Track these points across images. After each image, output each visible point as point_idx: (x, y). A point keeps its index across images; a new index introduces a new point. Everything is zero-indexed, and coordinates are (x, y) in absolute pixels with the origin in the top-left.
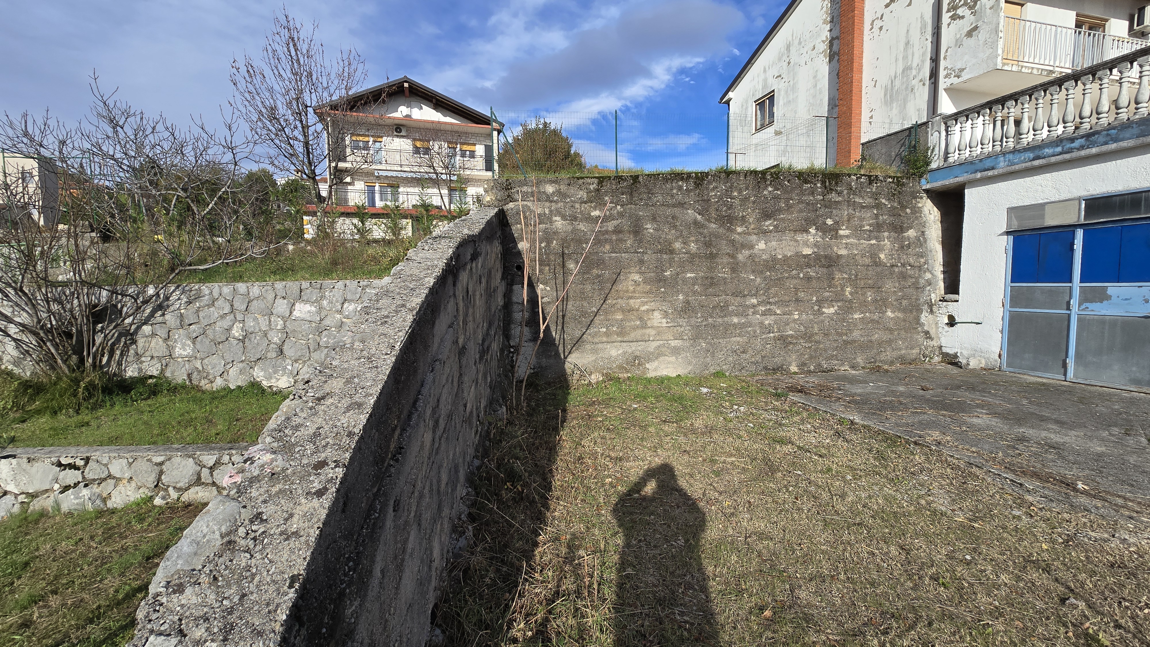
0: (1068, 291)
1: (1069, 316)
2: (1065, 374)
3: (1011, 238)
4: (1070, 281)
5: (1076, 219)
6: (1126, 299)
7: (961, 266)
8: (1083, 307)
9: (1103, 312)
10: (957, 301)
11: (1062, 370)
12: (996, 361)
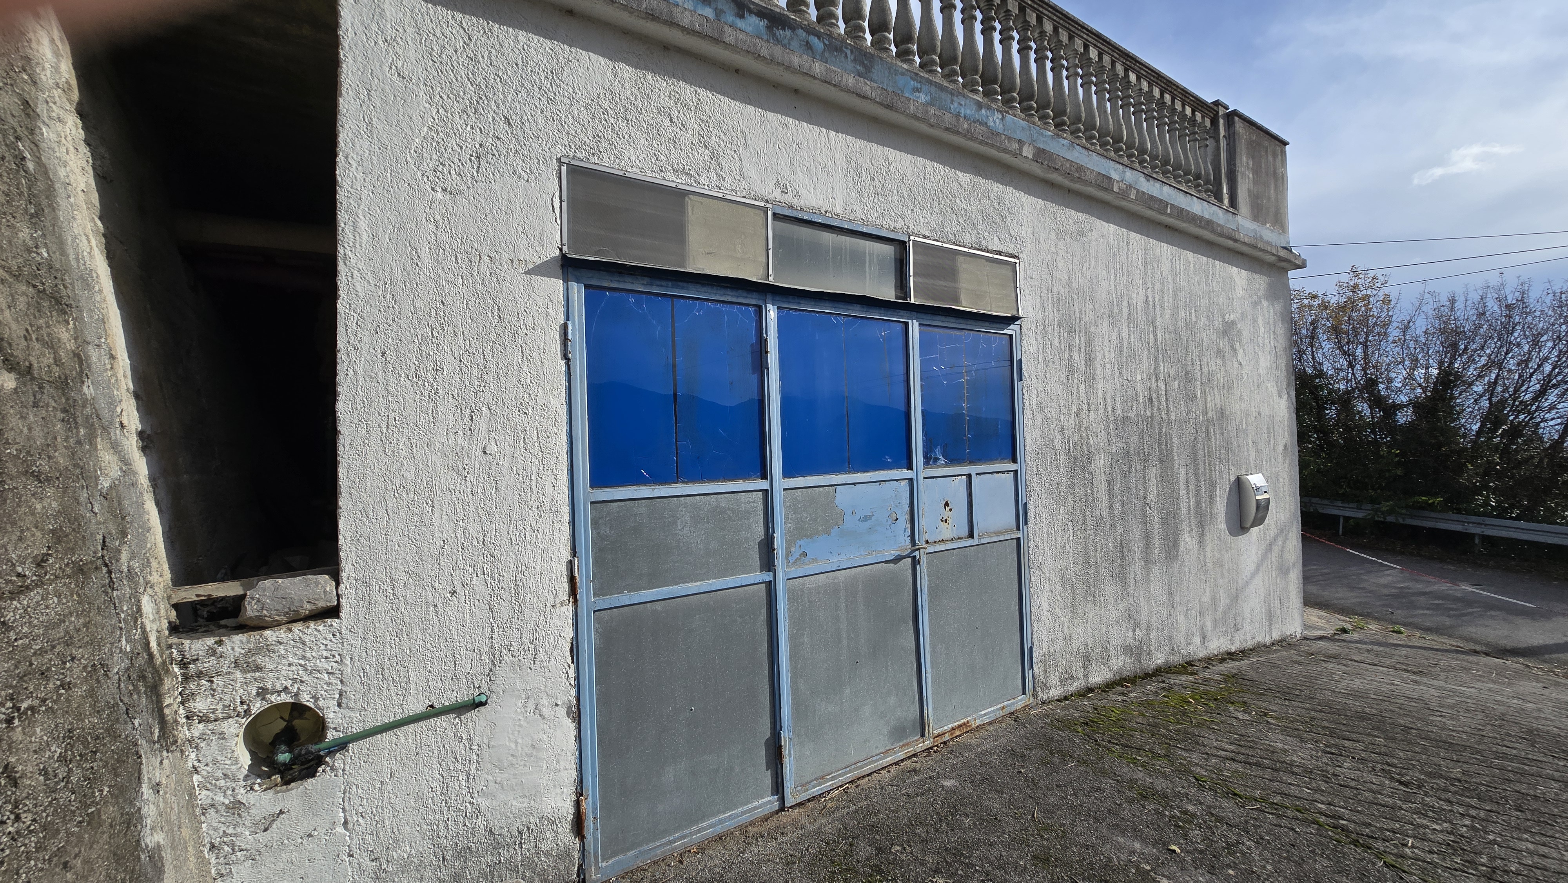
0: (760, 507)
1: (771, 587)
2: (778, 788)
3: (577, 291)
4: (764, 474)
5: (761, 271)
6: (866, 519)
7: (341, 406)
8: (796, 552)
9: (835, 561)
10: (333, 612)
11: (767, 779)
12: (567, 853)
